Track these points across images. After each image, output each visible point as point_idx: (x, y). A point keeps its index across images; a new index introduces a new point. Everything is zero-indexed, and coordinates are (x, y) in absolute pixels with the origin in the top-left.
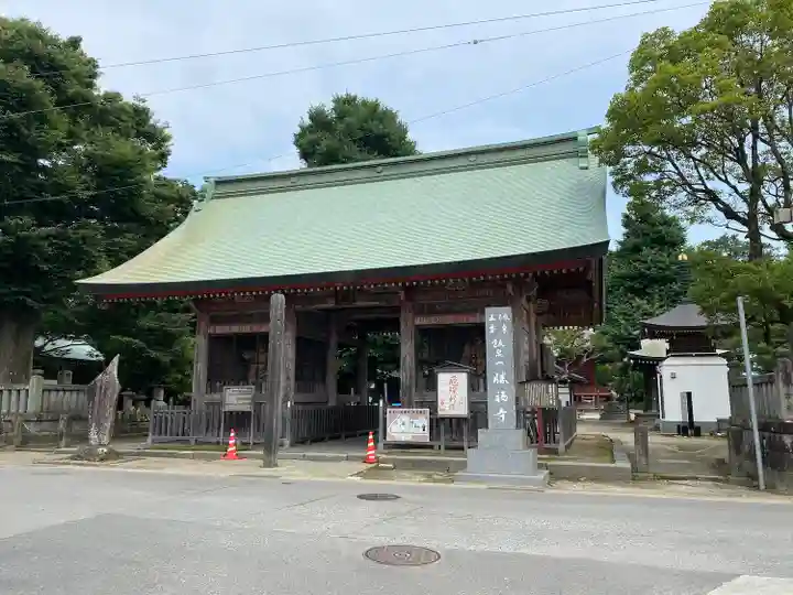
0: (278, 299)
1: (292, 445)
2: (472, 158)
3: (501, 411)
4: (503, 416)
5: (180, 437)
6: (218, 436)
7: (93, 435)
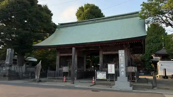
0: (74, 48)
1: (77, 79)
2: (115, 18)
3: (123, 73)
4: (123, 74)
5: (54, 77)
6: (62, 77)
7: (36, 77)
